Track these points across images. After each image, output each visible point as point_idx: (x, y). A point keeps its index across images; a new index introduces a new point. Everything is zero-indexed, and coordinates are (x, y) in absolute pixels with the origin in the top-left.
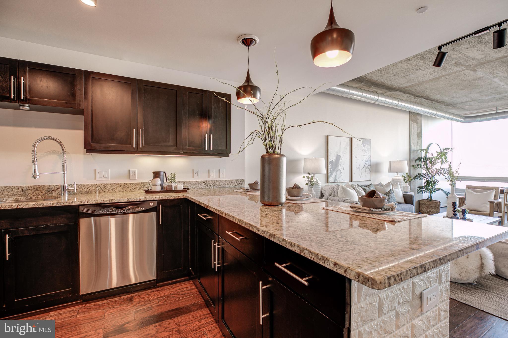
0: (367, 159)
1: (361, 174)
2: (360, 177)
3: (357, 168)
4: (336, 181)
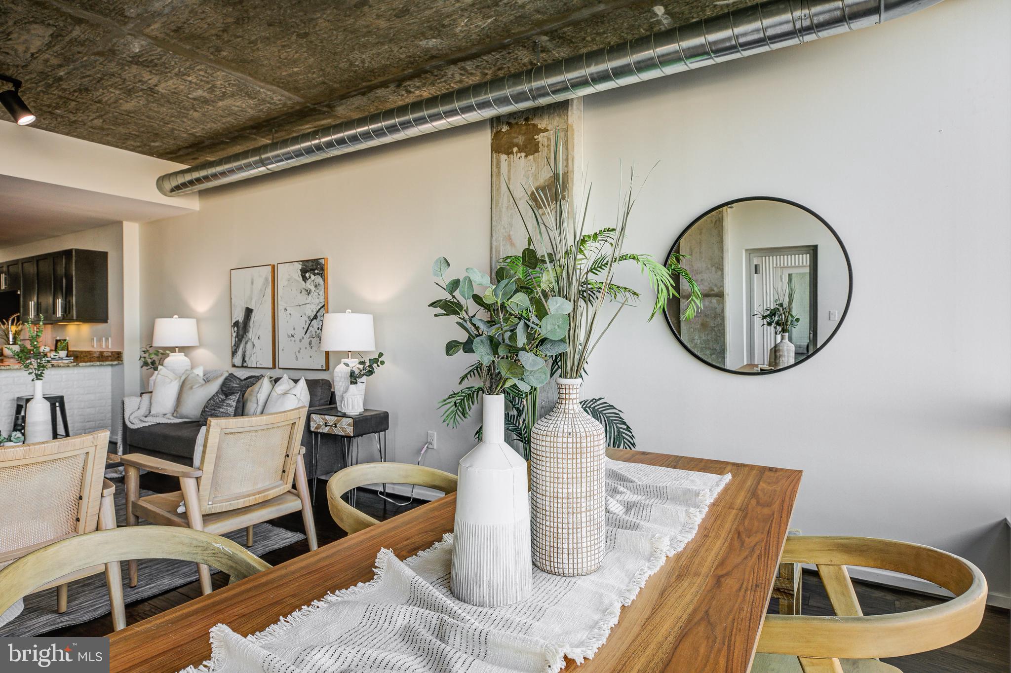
1: (299, 352)
2: (297, 359)
3: (289, 337)
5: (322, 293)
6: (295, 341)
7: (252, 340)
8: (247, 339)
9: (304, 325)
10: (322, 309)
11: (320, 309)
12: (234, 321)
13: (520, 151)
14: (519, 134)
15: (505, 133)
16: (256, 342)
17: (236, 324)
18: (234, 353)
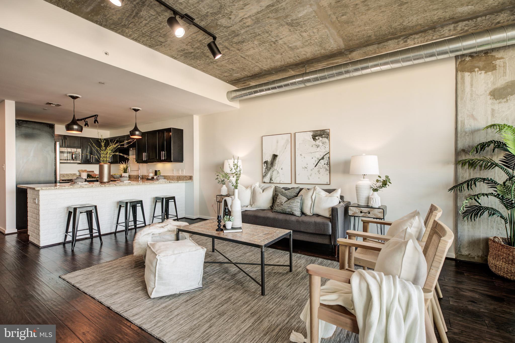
0: (321, 156)
1: (311, 176)
4: (272, 182)
5: (328, 146)
6: (307, 170)
7: (277, 170)
8: (273, 170)
9: (314, 163)
10: (327, 155)
11: (326, 154)
12: (264, 161)
13: (480, 69)
14: (480, 61)
15: (468, 61)
16: (280, 171)
17: (266, 162)
18: (264, 177)
